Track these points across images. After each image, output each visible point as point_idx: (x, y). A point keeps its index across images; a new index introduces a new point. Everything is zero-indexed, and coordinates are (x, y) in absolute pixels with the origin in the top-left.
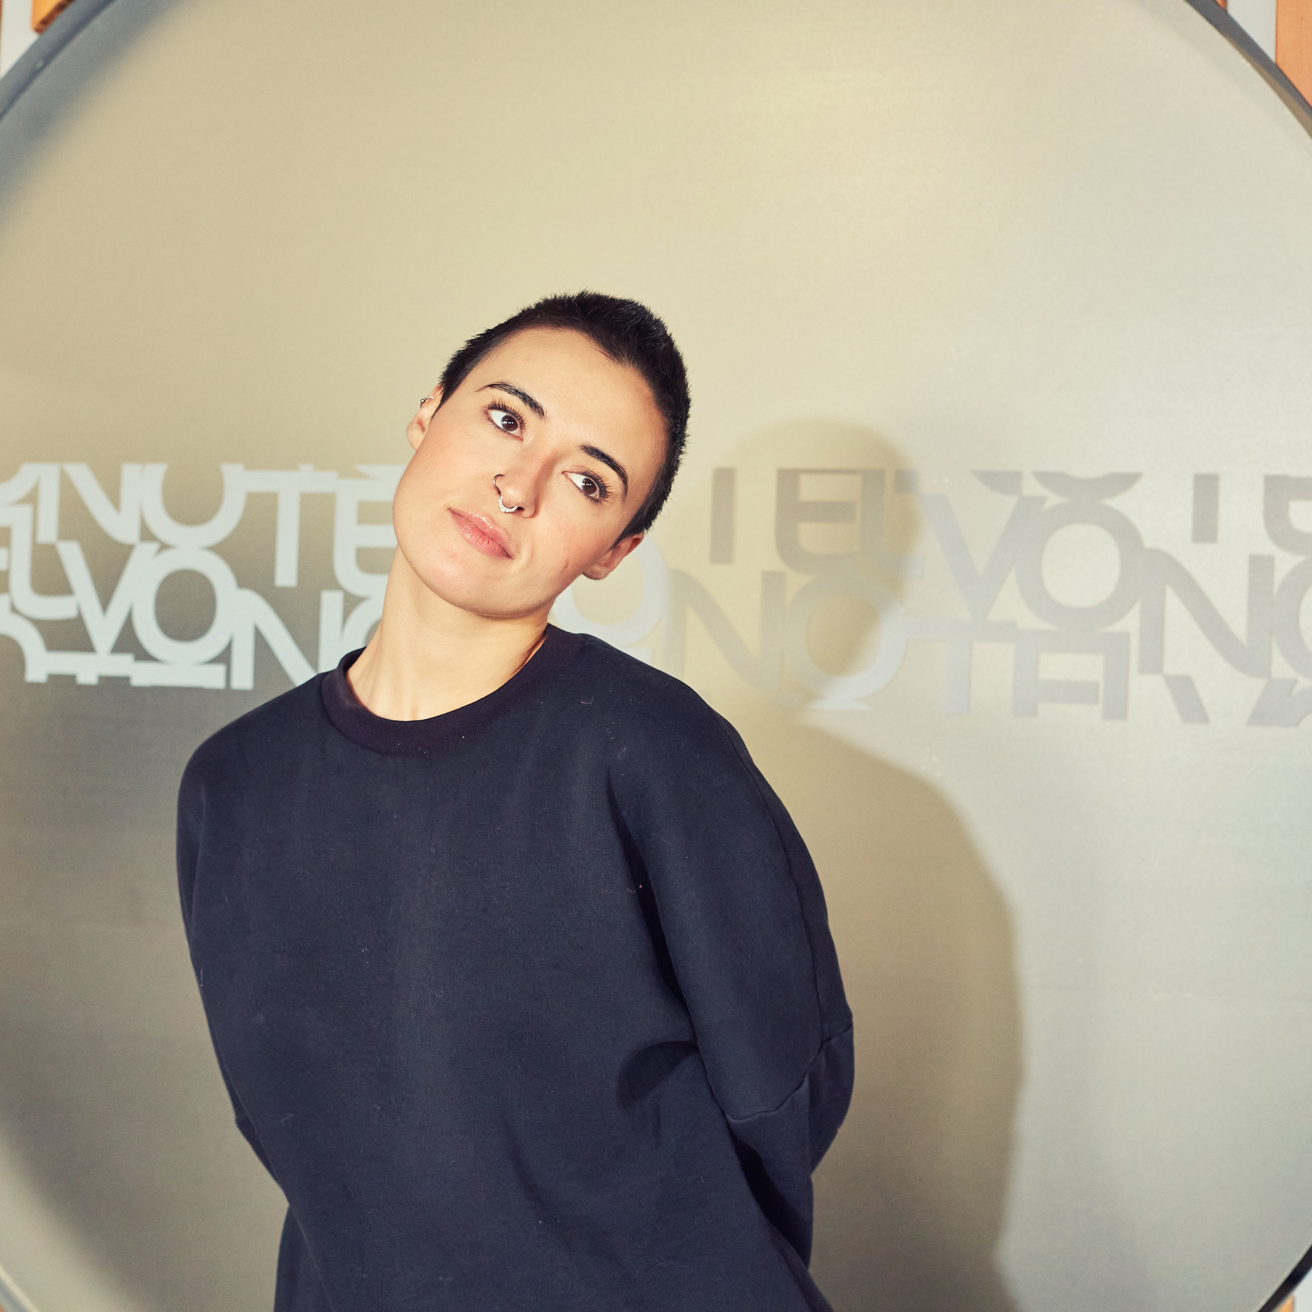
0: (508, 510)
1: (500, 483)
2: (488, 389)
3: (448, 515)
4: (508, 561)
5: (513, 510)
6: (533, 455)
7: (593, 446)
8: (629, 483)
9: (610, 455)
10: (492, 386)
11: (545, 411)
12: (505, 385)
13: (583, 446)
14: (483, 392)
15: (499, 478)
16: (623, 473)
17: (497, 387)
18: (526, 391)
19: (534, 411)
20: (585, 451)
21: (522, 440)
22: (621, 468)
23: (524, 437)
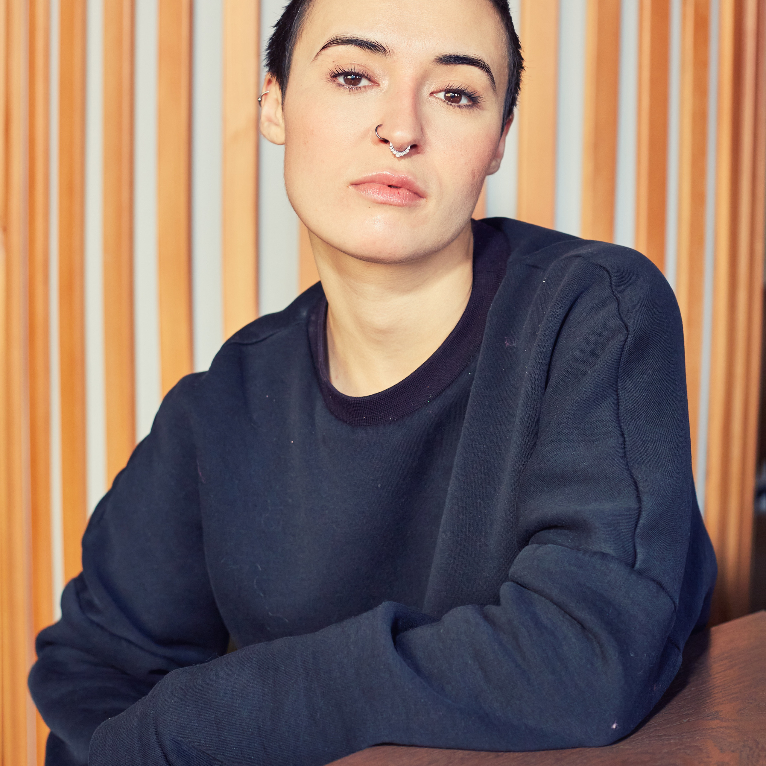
1: (383, 134)
2: (323, 52)
3: (352, 189)
4: (423, 201)
5: (407, 151)
6: (398, 93)
7: (446, 54)
8: (492, 71)
9: (464, 54)
10: (324, 48)
11: (385, 46)
13: (437, 60)
14: (320, 58)
15: (379, 129)
16: (484, 65)
17: (329, 45)
18: (358, 37)
19: (375, 52)
20: (441, 63)
21: (379, 85)
22: (480, 62)
23: (379, 81)
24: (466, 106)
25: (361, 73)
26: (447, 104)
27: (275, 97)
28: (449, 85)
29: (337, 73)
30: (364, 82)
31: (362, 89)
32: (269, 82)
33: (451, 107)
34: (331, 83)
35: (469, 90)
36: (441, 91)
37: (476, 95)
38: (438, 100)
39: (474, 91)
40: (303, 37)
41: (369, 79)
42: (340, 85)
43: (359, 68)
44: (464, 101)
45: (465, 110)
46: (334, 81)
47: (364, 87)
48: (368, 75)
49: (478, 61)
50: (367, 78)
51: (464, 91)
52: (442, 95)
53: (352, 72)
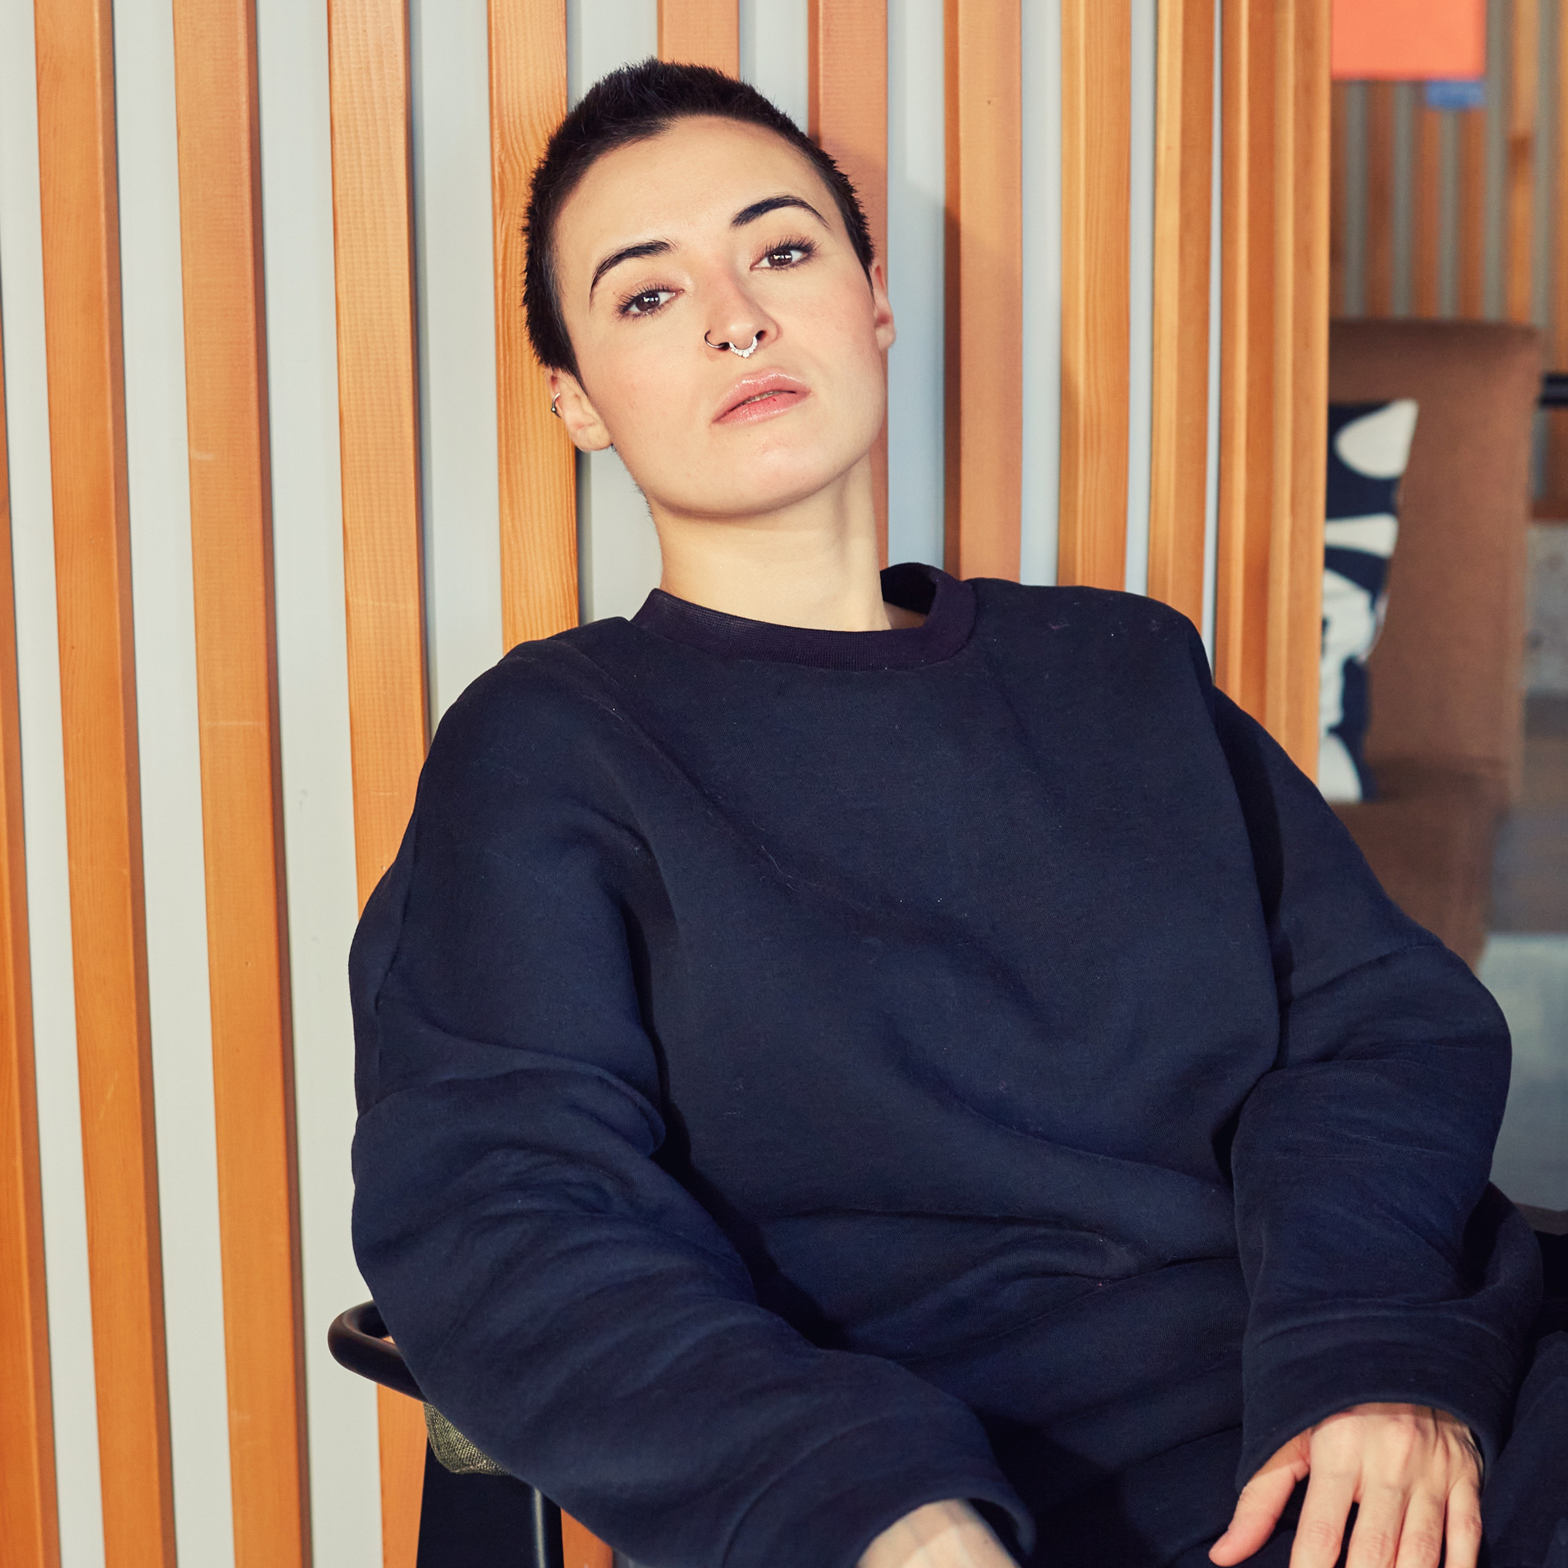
0: (751, 350)
1: (717, 339)
2: (596, 289)
3: (717, 426)
4: (809, 396)
5: (755, 344)
7: (741, 209)
8: (808, 202)
9: (763, 199)
10: (595, 284)
11: (664, 240)
12: (604, 264)
13: (734, 222)
14: (596, 299)
15: (710, 336)
16: (793, 200)
17: (599, 276)
18: (628, 246)
19: (657, 254)
20: (741, 223)
21: (683, 290)
22: (787, 199)
23: (681, 286)
24: (801, 261)
25: (654, 288)
26: (776, 269)
27: (571, 394)
28: (767, 247)
29: (625, 304)
30: (663, 297)
31: (667, 305)
32: (554, 379)
33: (783, 271)
34: (624, 321)
35: (795, 240)
36: (761, 259)
37: (806, 242)
38: (764, 270)
39: (802, 238)
40: (565, 291)
41: (668, 290)
42: (636, 316)
43: (648, 284)
44: (796, 255)
45: (803, 268)
46: (628, 315)
47: (667, 302)
48: (663, 287)
49: (785, 199)
50: (664, 290)
51: (788, 244)
52: (765, 263)
53: (642, 293)
